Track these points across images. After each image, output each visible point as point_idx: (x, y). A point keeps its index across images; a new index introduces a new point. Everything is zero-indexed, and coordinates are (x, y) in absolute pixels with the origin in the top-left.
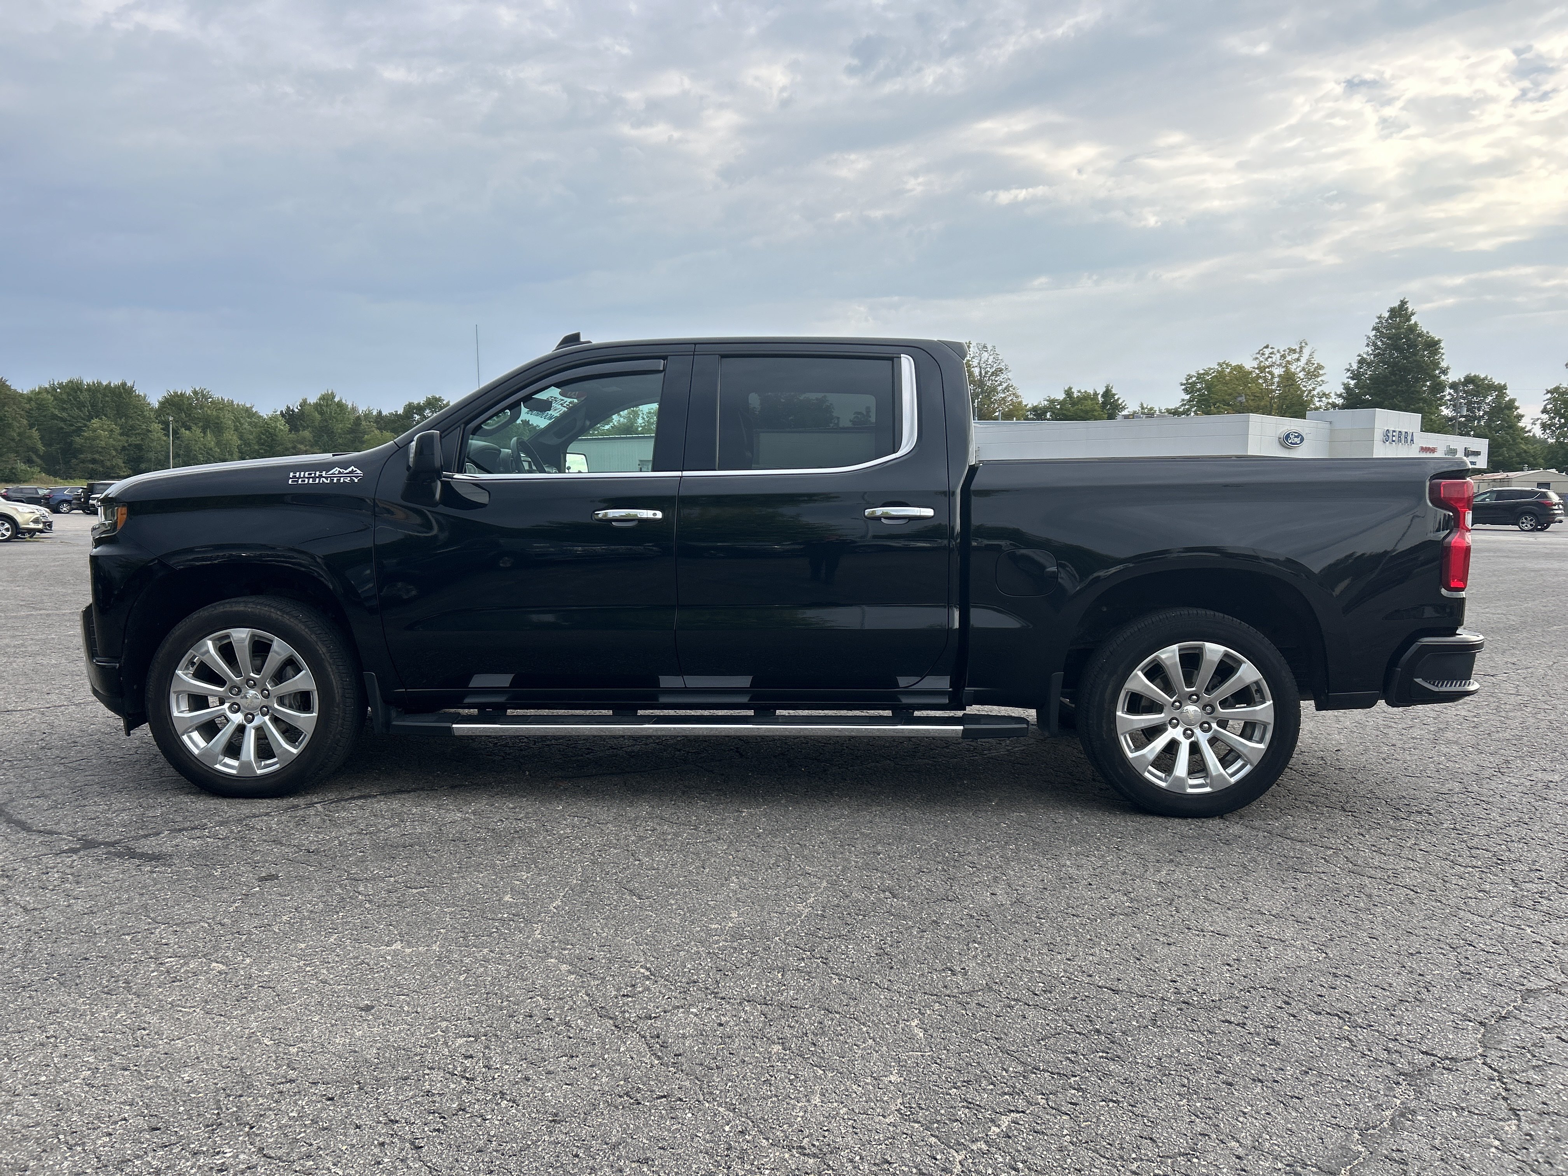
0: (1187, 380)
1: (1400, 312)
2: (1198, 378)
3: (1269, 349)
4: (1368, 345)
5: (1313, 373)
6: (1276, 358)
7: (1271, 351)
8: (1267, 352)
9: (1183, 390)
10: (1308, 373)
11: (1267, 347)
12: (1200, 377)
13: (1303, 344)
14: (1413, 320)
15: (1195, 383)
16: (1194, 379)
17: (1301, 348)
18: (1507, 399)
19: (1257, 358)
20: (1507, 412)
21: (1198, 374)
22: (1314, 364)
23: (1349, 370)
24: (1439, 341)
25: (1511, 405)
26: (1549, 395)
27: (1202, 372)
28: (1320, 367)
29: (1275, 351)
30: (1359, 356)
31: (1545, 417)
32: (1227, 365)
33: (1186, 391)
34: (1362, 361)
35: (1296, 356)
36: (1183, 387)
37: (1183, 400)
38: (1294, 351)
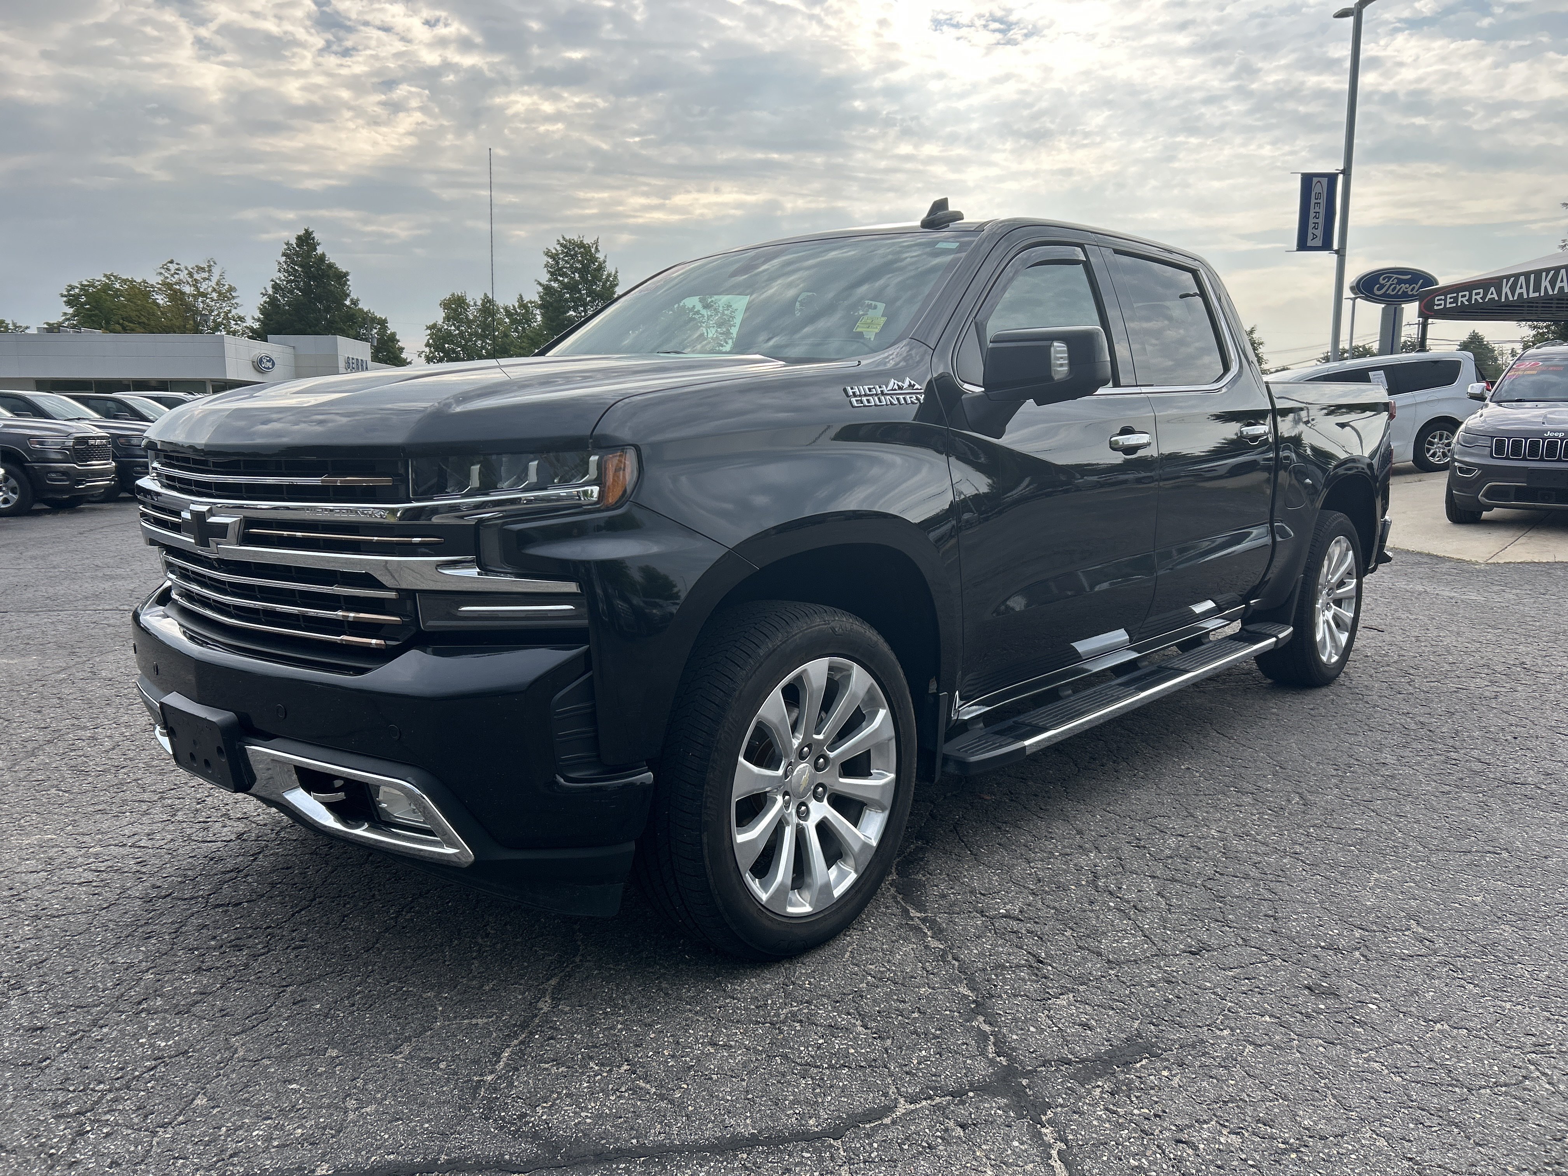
0: (68, 291)
1: (306, 240)
2: (81, 290)
3: (175, 265)
4: (279, 271)
5: (226, 295)
6: (183, 275)
7: (177, 267)
8: (173, 267)
9: (65, 302)
10: (220, 294)
11: (172, 262)
12: (83, 288)
13: (212, 263)
14: (320, 250)
15: (78, 296)
16: (77, 291)
17: (209, 266)
18: (389, 332)
19: (161, 273)
20: (390, 344)
21: (82, 285)
22: (224, 285)
23: (264, 295)
24: (347, 274)
25: (393, 338)
26: (429, 332)
27: (87, 283)
28: (231, 289)
29: (182, 267)
30: (272, 281)
31: (427, 350)
32: (115, 277)
33: (69, 303)
34: (276, 287)
35: (206, 275)
36: (65, 299)
37: (65, 314)
38: (203, 269)
